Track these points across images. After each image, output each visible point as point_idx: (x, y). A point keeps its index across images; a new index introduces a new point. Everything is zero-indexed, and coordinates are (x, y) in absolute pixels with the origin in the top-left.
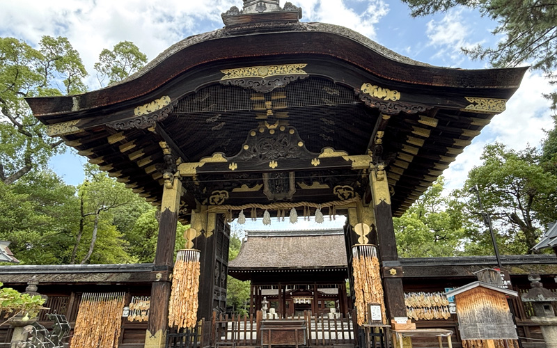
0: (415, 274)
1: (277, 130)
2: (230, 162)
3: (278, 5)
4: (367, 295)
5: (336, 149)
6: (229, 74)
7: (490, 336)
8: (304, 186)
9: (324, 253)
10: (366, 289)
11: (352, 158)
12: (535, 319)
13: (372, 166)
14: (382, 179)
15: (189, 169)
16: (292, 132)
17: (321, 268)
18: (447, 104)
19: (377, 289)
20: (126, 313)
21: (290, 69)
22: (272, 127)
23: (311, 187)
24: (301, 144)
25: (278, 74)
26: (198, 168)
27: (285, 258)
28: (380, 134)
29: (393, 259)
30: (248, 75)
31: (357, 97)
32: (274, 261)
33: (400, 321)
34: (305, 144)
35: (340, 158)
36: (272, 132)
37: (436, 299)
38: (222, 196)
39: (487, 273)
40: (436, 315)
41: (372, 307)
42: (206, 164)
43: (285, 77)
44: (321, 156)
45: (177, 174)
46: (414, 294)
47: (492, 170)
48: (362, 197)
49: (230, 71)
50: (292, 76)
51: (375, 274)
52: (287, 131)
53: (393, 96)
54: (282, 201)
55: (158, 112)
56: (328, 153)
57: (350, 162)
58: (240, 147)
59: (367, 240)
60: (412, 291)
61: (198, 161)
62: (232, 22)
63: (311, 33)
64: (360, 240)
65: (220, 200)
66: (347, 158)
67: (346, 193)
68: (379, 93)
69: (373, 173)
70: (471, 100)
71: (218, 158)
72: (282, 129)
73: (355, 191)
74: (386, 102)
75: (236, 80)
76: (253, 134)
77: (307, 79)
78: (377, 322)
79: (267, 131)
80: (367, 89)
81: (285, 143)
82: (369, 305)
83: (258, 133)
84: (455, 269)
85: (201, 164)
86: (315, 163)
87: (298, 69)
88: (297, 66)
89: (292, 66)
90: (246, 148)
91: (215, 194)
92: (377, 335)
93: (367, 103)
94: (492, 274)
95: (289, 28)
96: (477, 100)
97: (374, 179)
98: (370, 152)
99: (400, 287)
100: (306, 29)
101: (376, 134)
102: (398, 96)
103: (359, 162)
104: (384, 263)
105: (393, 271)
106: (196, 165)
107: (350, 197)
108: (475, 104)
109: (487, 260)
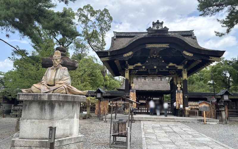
0: (191, 97)
1: (156, 57)
2: (143, 66)
3: (162, 27)
4: (179, 102)
5: (173, 63)
6: (148, 46)
7: (204, 110)
8: (160, 70)
9: (156, 85)
10: (179, 101)
11: (178, 66)
12: (220, 109)
13: (183, 69)
14: (186, 73)
15: (131, 67)
16: (161, 57)
17: (155, 91)
18: (204, 58)
19: (182, 101)
20: (109, 104)
21: (165, 45)
22: (155, 56)
23: (163, 70)
24: (163, 61)
25: (161, 46)
26: (134, 67)
27: (141, 87)
28: (186, 62)
29: (186, 94)
30: (153, 47)
31: (182, 54)
32: (137, 88)
33: (187, 108)
34: (164, 61)
35: (174, 66)
36: (155, 57)
37: (196, 103)
38: (135, 72)
39: (210, 98)
40: (196, 107)
41: (181, 105)
42: (136, 66)
43: (163, 48)
44: (169, 65)
45: (128, 69)
46: (190, 102)
47: (218, 67)
48: (178, 74)
49: (148, 45)
50: (165, 47)
51: (181, 97)
52: (159, 57)
53: (191, 55)
54: (153, 75)
55: (129, 56)
56: (171, 64)
57: (177, 67)
58: (145, 61)
59: (180, 89)
60: (190, 101)
61: (133, 65)
62: (150, 32)
63: (172, 37)
64: (178, 89)
65: (134, 73)
66: (176, 66)
67: (173, 73)
68: (188, 54)
69: (183, 71)
70: (211, 57)
71: (139, 64)
72: (158, 56)
73: (176, 72)
74: (189, 56)
75: (150, 48)
76: (149, 57)
77: (169, 48)
78: (181, 108)
79: (153, 57)
80: (185, 52)
81: (159, 61)
82: (180, 104)
83: (150, 57)
84: (202, 96)
85: (135, 66)
86: (167, 67)
87: (167, 45)
88: (167, 44)
89: (165, 44)
90: (147, 62)
91: (133, 71)
92: (181, 111)
93: (184, 56)
94: (211, 98)
95: (166, 35)
96: (212, 57)
97: (183, 73)
98: (183, 65)
99: (187, 101)
100: (170, 36)
101: (185, 61)
102: (192, 55)
103: (180, 67)
104: (184, 95)
105: (186, 97)
106: (133, 66)
107: (174, 74)
108: (211, 58)
109: (212, 94)
